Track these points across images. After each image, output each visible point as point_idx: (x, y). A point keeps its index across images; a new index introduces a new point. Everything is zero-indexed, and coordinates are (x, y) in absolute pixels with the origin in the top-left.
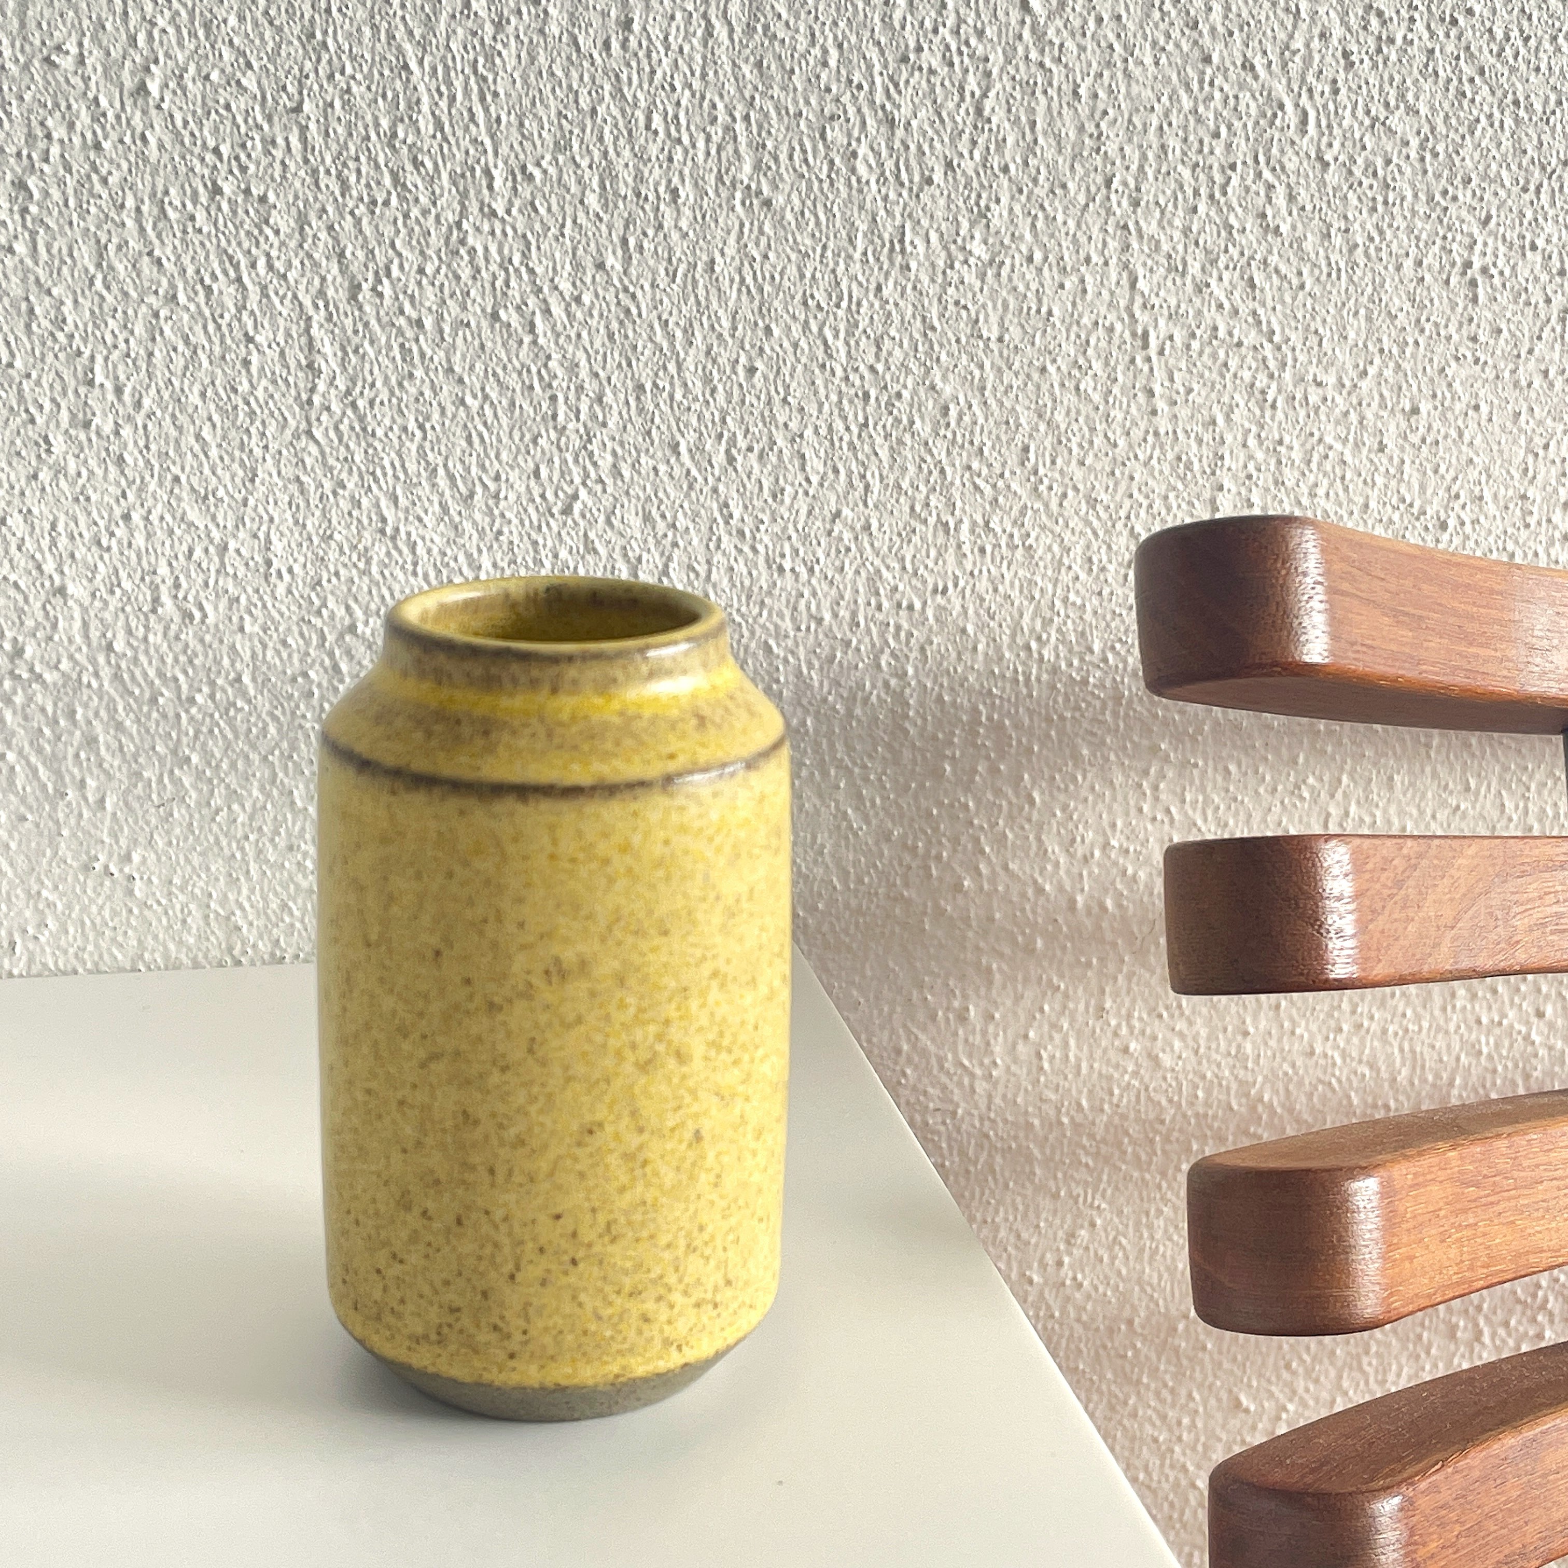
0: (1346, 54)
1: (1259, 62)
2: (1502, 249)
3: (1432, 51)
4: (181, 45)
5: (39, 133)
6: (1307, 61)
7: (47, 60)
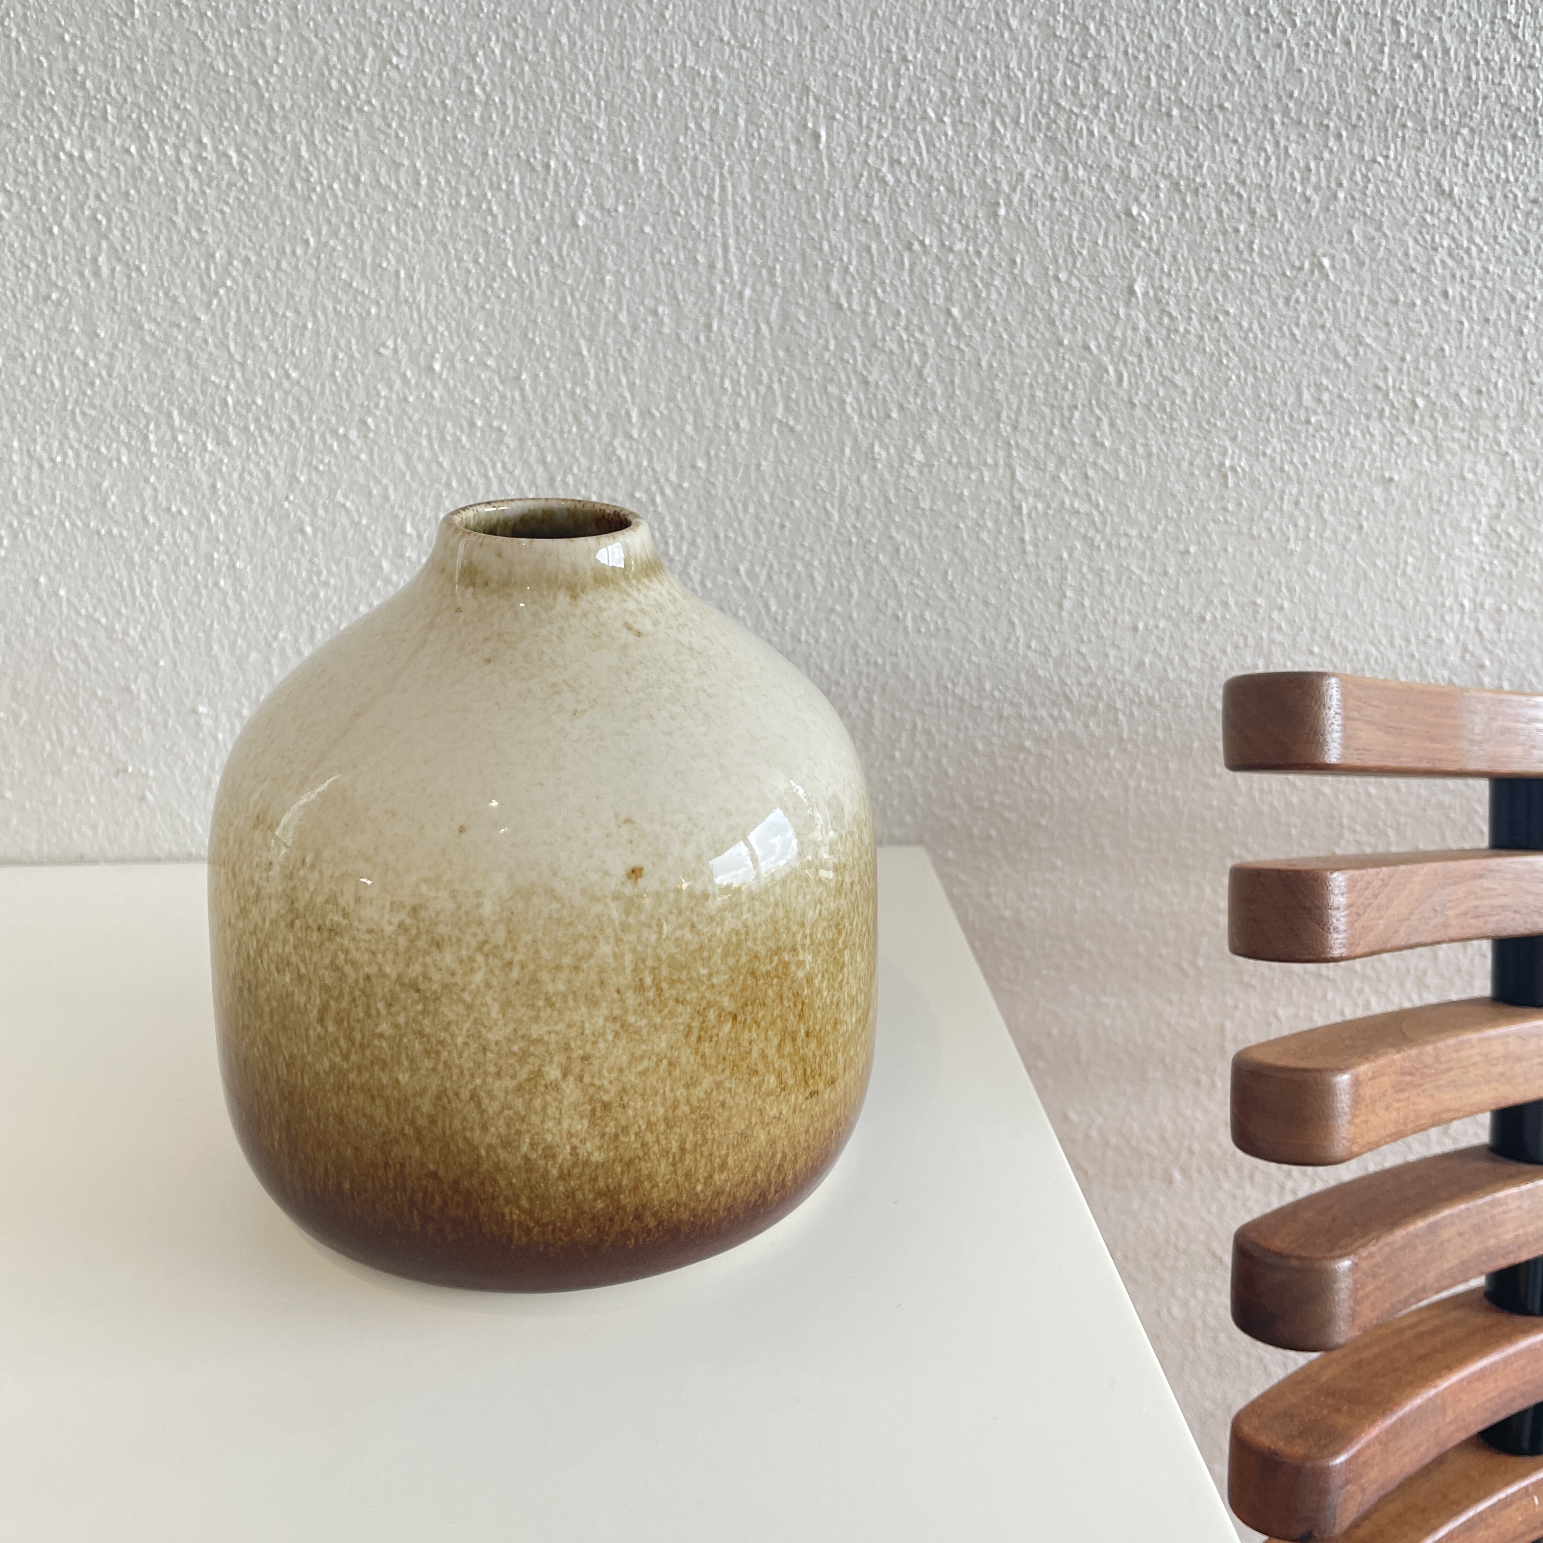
0: (1148, 340)
1: (1093, 345)
2: (1244, 455)
3: (1201, 338)
4: (452, 341)
5: (373, 392)
6: (1124, 343)
7: (377, 352)
